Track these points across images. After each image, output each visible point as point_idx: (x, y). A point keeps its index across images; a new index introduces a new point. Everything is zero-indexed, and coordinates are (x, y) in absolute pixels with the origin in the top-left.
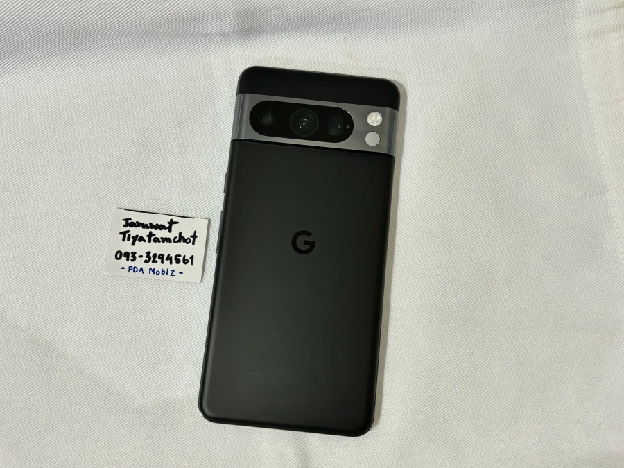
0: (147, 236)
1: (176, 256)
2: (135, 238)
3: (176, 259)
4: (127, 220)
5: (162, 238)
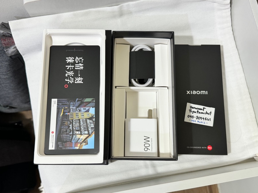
2: (193, 112)
3: (205, 119)
4: (191, 106)
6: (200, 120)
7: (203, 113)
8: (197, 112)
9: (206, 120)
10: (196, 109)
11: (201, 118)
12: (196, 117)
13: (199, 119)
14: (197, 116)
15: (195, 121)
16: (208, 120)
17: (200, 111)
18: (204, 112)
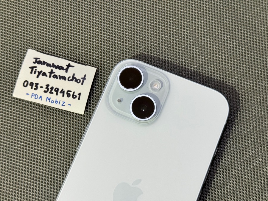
0: (49, 73)
1: (68, 91)
2: (39, 73)
3: (67, 93)
4: (36, 59)
5: (59, 76)
8: (48, 75)
10: (48, 65)
15: (41, 97)
17: (58, 72)
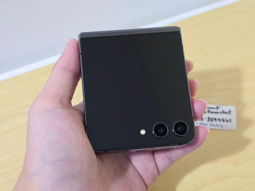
6: (214, 123)
7: (218, 113)
9: (224, 121)
11: (215, 119)
12: (207, 118)
13: (212, 121)
14: (209, 118)
16: (227, 121)
18: (218, 111)
